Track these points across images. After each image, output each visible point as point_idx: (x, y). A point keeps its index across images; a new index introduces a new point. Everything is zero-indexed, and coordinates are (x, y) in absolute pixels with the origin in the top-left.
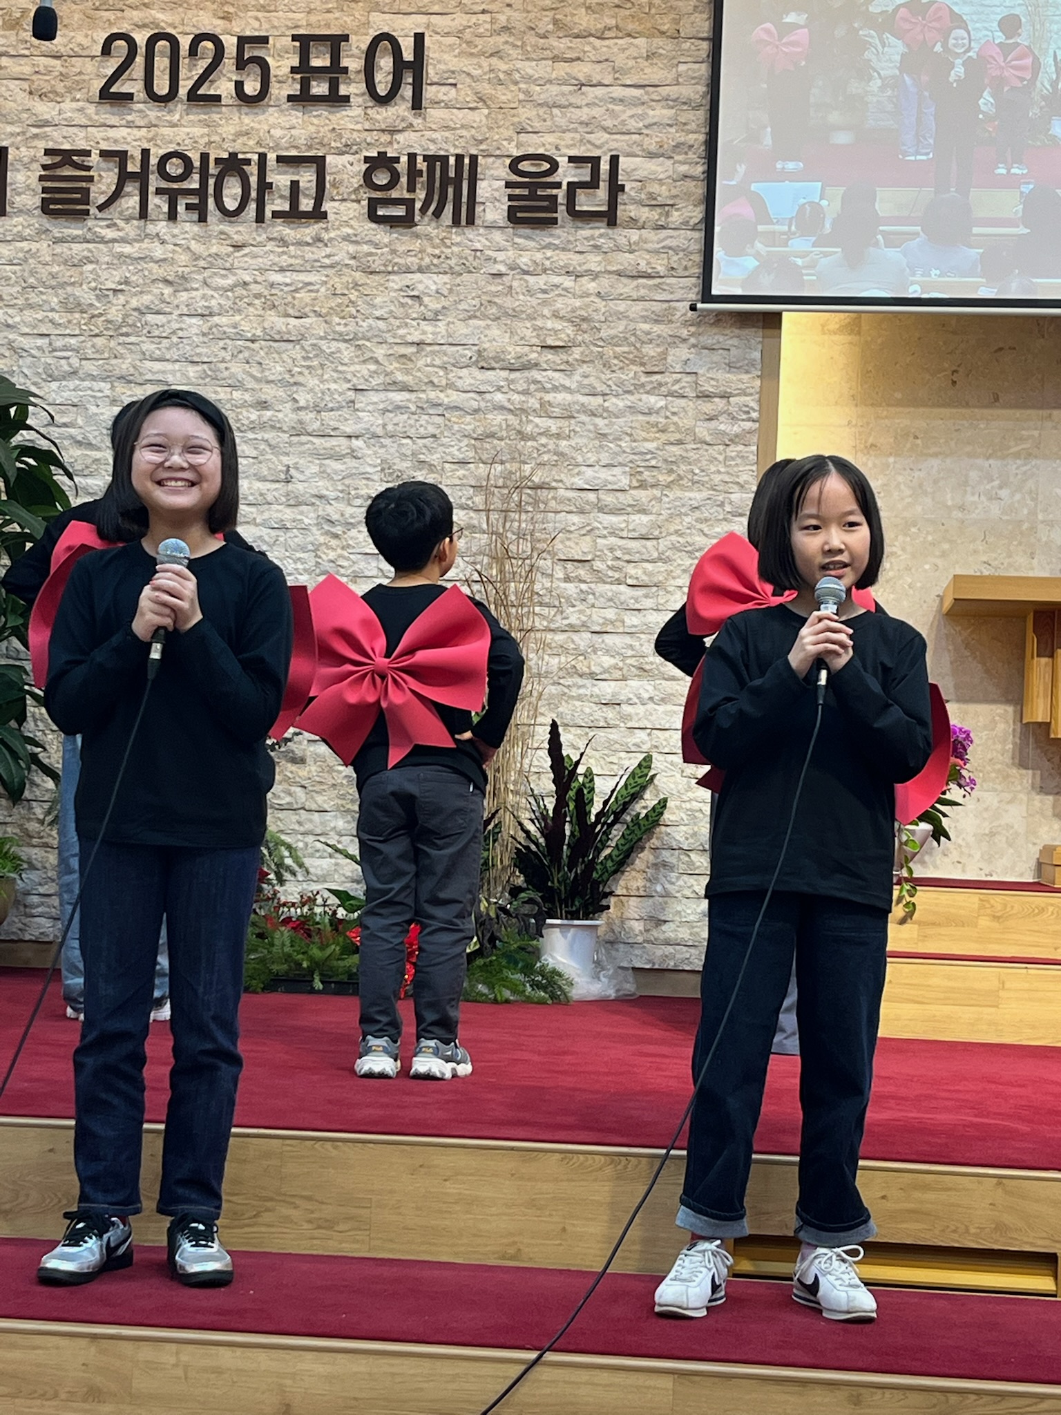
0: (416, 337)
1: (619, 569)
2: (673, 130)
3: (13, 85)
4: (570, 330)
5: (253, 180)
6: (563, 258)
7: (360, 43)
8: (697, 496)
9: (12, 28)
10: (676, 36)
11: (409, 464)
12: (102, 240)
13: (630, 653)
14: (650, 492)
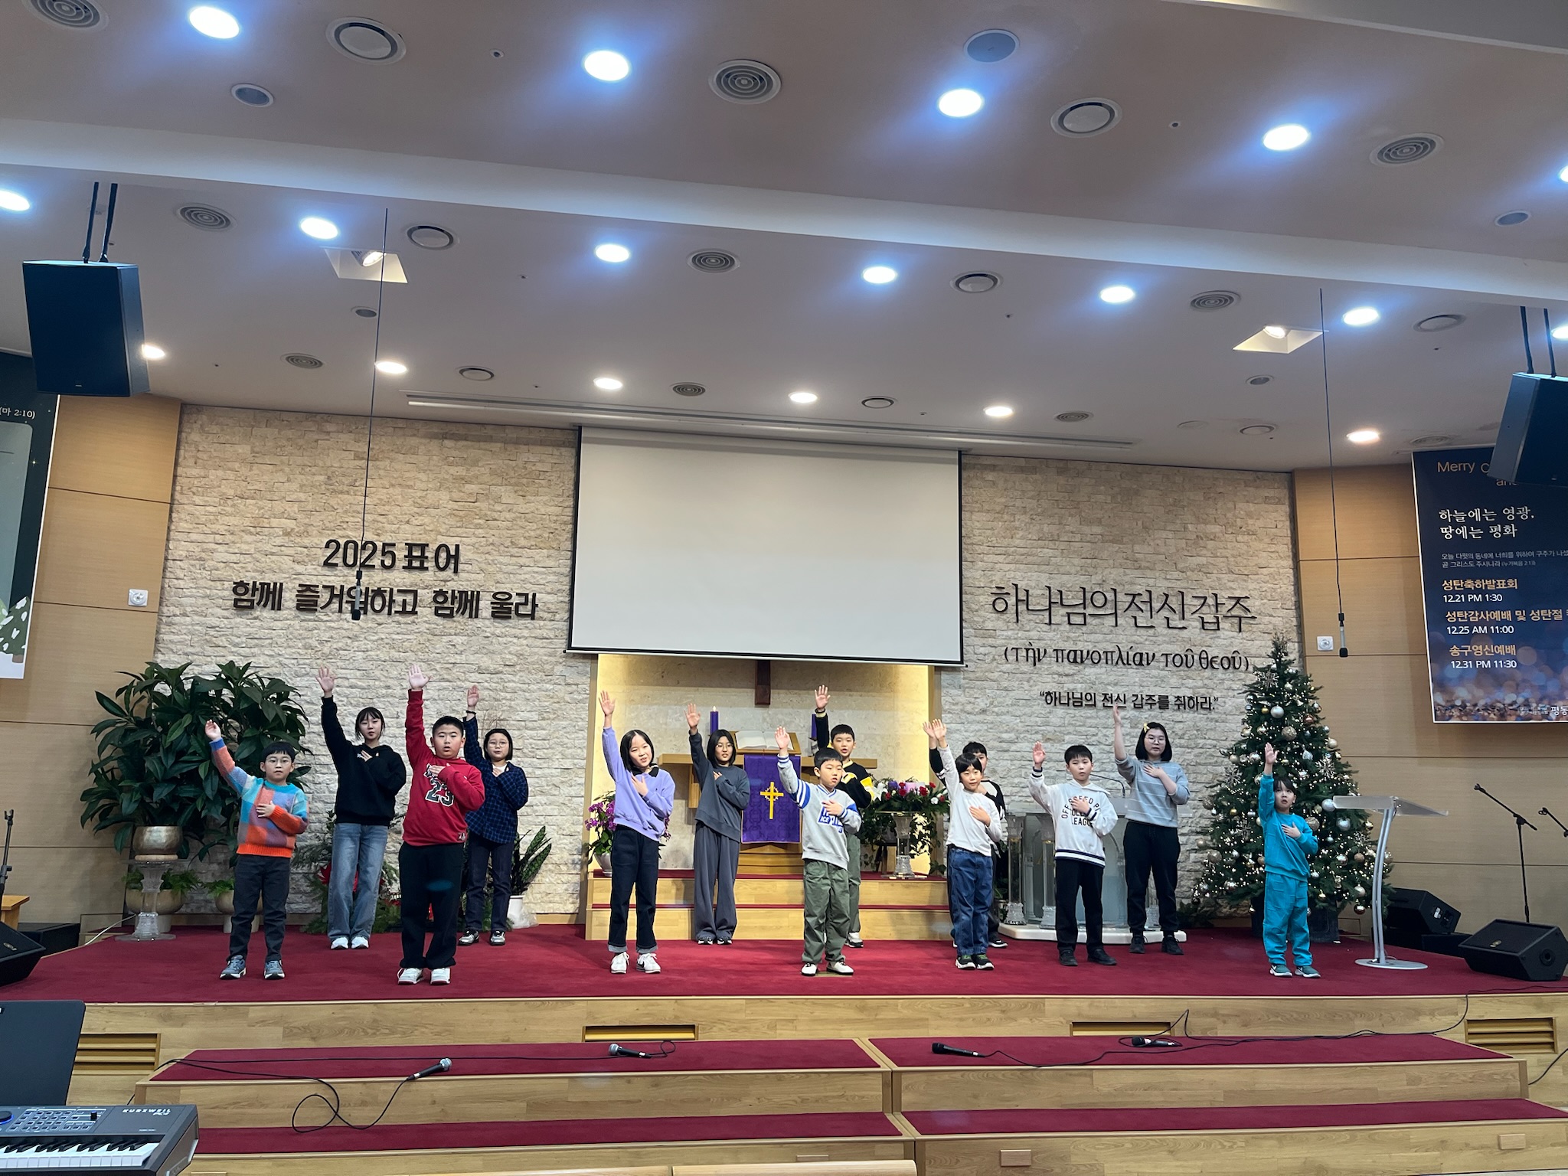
2: (557, 584)
3: (286, 558)
4: (516, 659)
5: (387, 598)
6: (513, 631)
7: (433, 547)
8: (564, 723)
9: (286, 535)
10: (556, 549)
12: (322, 621)
14: (546, 722)
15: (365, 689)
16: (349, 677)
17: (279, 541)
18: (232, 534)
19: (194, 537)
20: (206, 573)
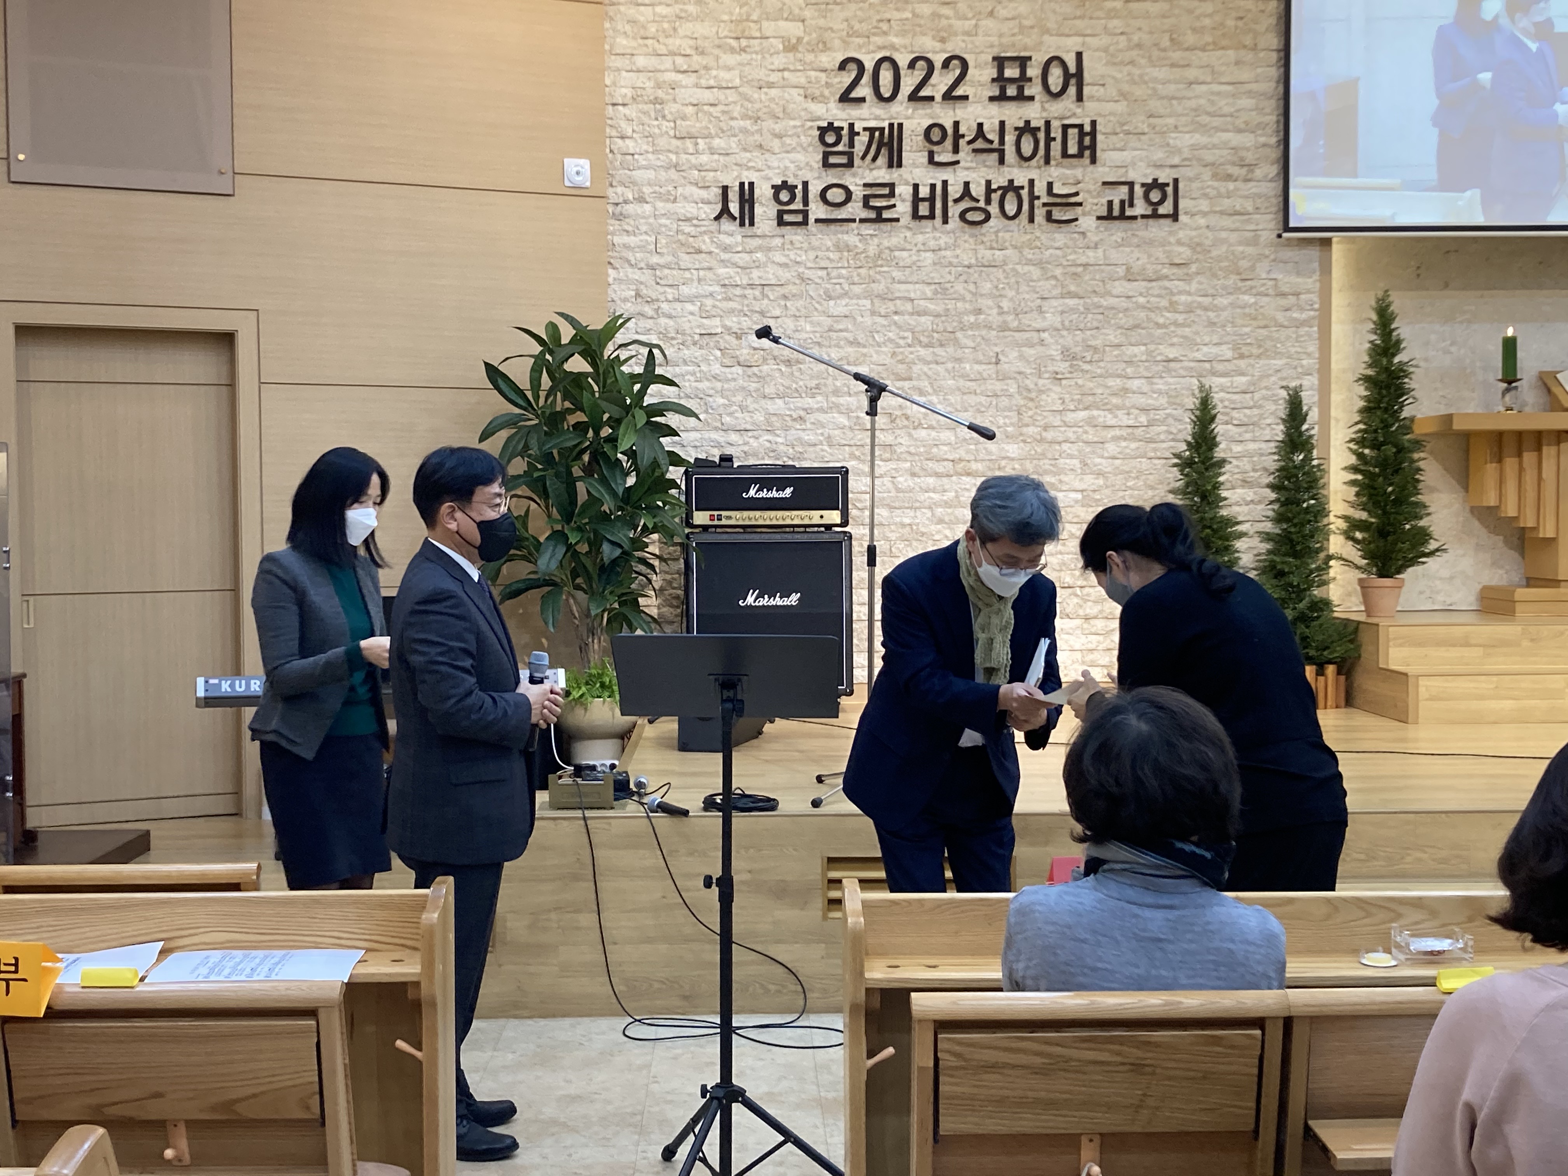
0: (1083, 260)
1: (1227, 414)
2: (1254, 113)
3: (794, 92)
7: (1038, 59)
8: (1279, 363)
9: (790, 51)
10: (1254, 48)
11: (1080, 348)
13: (1237, 471)
14: (1246, 361)
15: (938, 316)
16: (912, 295)
17: (779, 61)
18: (702, 53)
19: (641, 61)
20: (667, 125)
